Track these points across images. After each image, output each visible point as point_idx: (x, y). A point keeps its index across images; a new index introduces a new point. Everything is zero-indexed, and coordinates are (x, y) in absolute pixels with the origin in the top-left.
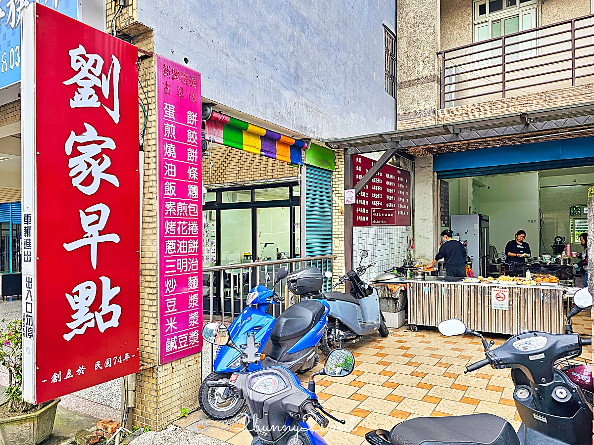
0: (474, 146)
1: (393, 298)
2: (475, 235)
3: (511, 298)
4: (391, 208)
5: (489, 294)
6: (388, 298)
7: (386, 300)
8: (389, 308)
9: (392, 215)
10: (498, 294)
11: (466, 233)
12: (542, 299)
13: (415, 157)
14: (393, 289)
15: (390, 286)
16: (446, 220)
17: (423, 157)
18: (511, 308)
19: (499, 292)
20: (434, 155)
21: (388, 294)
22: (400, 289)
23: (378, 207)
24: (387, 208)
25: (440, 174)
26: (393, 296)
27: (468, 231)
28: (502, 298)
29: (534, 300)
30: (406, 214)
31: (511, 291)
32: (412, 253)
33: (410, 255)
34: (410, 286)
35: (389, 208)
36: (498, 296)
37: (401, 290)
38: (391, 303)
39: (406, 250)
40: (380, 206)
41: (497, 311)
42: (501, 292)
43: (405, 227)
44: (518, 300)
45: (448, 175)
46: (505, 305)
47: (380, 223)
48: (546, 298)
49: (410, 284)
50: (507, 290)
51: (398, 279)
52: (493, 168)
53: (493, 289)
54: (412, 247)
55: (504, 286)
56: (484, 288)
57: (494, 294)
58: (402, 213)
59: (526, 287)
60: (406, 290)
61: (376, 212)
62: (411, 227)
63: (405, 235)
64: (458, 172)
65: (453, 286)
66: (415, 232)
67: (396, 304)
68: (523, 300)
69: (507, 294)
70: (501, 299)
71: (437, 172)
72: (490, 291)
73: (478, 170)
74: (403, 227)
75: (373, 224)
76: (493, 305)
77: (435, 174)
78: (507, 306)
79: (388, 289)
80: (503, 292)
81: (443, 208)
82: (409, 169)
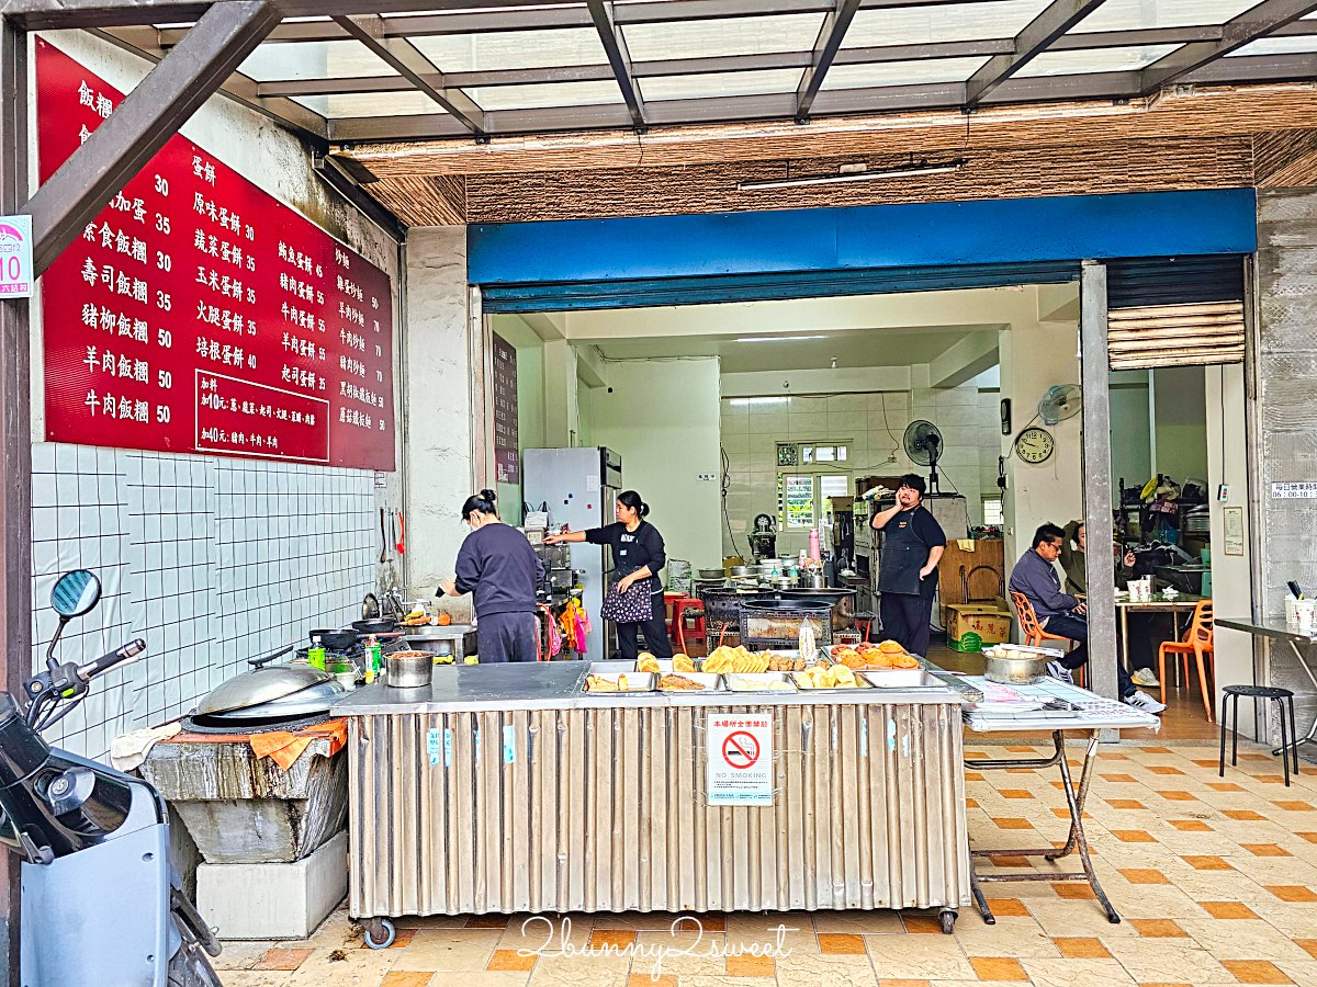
0: (596, 207)
1: (277, 800)
2: (589, 506)
3: (781, 752)
4: (306, 390)
5: (697, 739)
6: (256, 801)
7: (245, 810)
8: (264, 845)
9: (311, 420)
10: (730, 738)
11: (566, 502)
12: (892, 747)
13: (406, 228)
14: (278, 757)
15: (262, 742)
16: (512, 463)
17: (434, 232)
18: (782, 795)
19: (737, 729)
20: (470, 226)
21: (254, 782)
22: (311, 753)
23: (231, 369)
24: (283, 384)
25: (492, 295)
26: (276, 792)
27: (570, 496)
28: (747, 754)
29: (864, 753)
30: (375, 424)
31: (780, 720)
32: (398, 568)
33: (393, 575)
34: (361, 732)
35: (292, 386)
36: (730, 747)
37: (318, 759)
38: (272, 822)
39: (375, 560)
40: (244, 371)
41: (727, 814)
42: (745, 729)
43: (371, 473)
44: (804, 757)
45: (518, 299)
46: (757, 785)
47: (248, 446)
48: (905, 739)
49: (362, 724)
50: (766, 717)
51: (311, 694)
52: (651, 285)
53: (712, 718)
54: (400, 548)
55: (753, 701)
56: (676, 714)
57: (715, 737)
58: (356, 418)
59: (835, 700)
60: (340, 755)
61: (220, 391)
62: (396, 475)
63: (371, 504)
64: (548, 291)
65: (550, 718)
66: (413, 496)
67: (294, 822)
68: (822, 758)
69: (765, 736)
70: (741, 760)
71: (483, 287)
72: (699, 728)
73: (607, 289)
74: (364, 472)
75: (206, 443)
76: (711, 789)
77: (476, 292)
78: (768, 788)
79: (251, 754)
80: (752, 730)
81: (501, 422)
82: (386, 264)
